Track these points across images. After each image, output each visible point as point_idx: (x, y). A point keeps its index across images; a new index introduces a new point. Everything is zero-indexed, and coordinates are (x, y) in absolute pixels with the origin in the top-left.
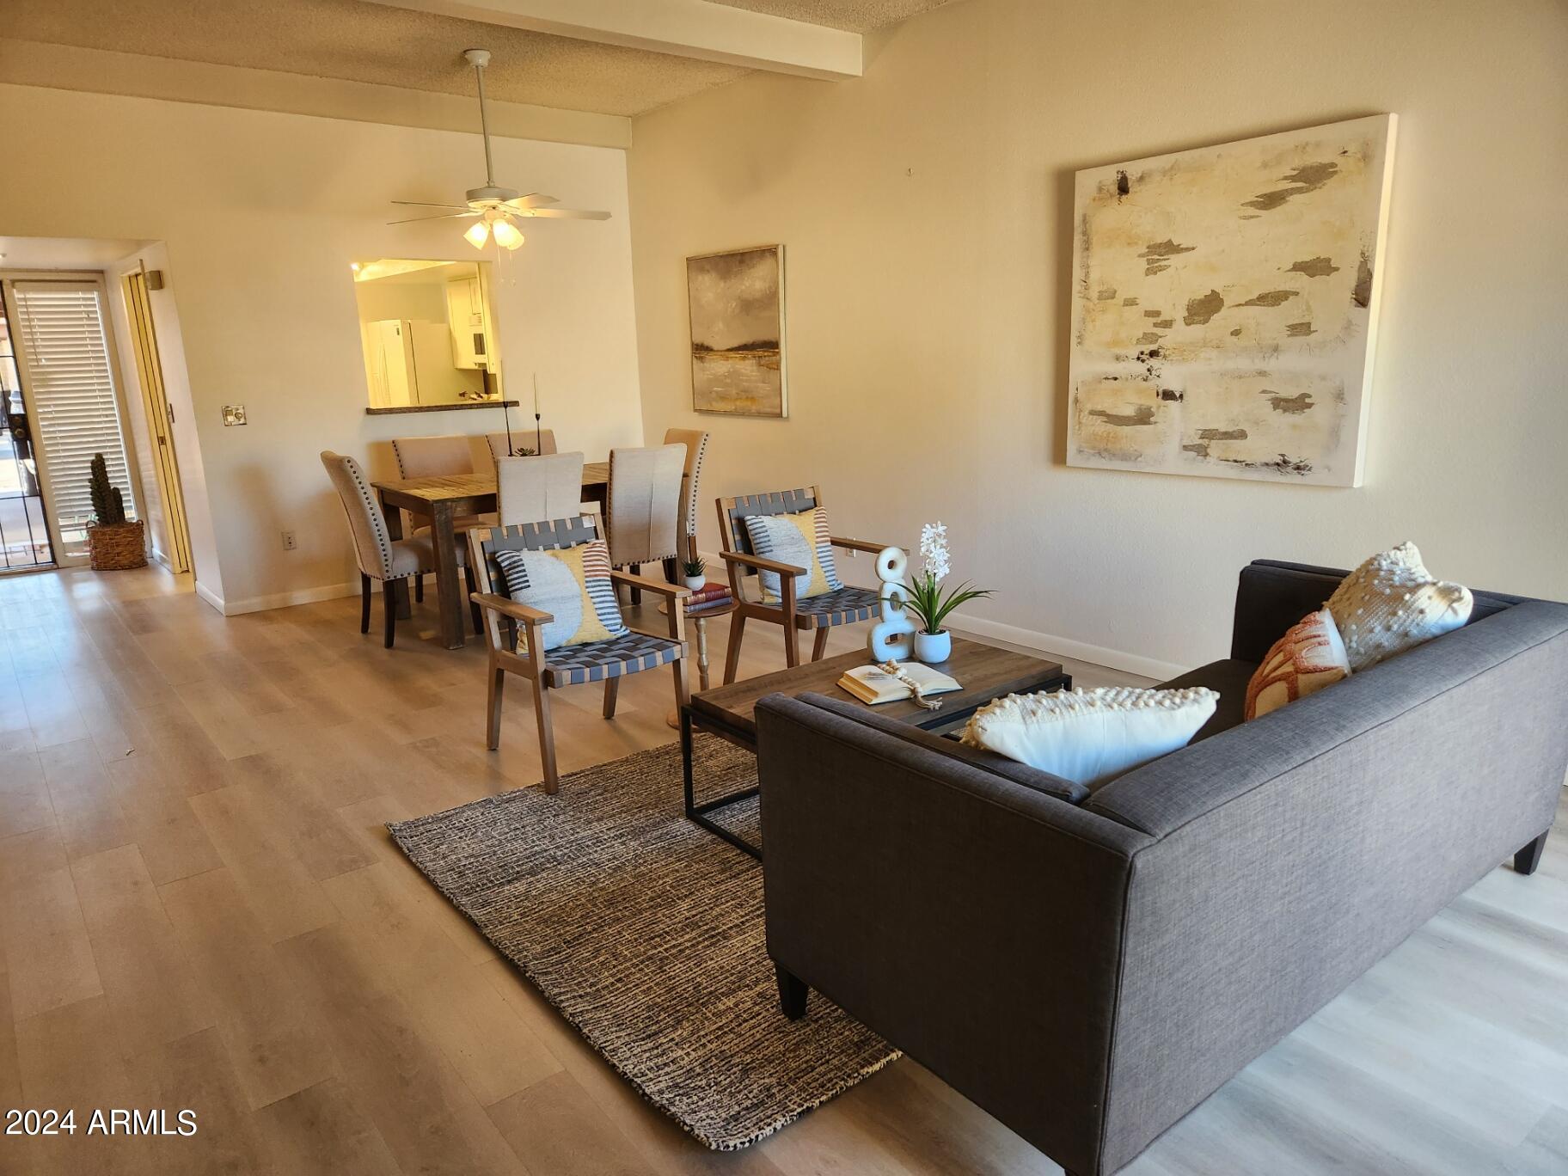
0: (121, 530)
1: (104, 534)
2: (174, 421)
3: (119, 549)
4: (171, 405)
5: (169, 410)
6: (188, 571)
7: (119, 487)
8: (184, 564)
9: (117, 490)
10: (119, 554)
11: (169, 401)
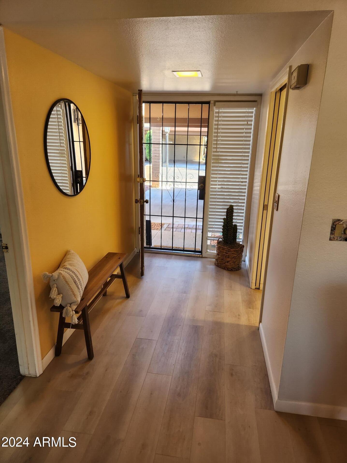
0: (232, 250)
1: (223, 249)
2: (277, 210)
3: (229, 259)
4: (279, 196)
5: (277, 199)
6: (259, 289)
7: (238, 224)
8: (258, 284)
9: (236, 226)
10: (228, 262)
11: (278, 192)
